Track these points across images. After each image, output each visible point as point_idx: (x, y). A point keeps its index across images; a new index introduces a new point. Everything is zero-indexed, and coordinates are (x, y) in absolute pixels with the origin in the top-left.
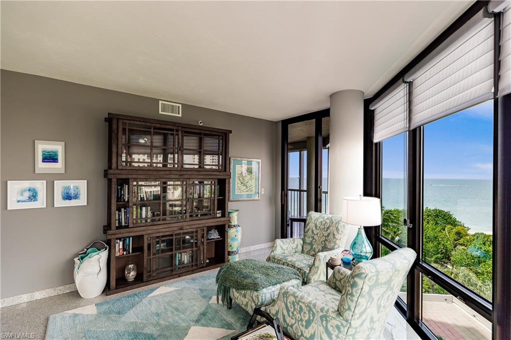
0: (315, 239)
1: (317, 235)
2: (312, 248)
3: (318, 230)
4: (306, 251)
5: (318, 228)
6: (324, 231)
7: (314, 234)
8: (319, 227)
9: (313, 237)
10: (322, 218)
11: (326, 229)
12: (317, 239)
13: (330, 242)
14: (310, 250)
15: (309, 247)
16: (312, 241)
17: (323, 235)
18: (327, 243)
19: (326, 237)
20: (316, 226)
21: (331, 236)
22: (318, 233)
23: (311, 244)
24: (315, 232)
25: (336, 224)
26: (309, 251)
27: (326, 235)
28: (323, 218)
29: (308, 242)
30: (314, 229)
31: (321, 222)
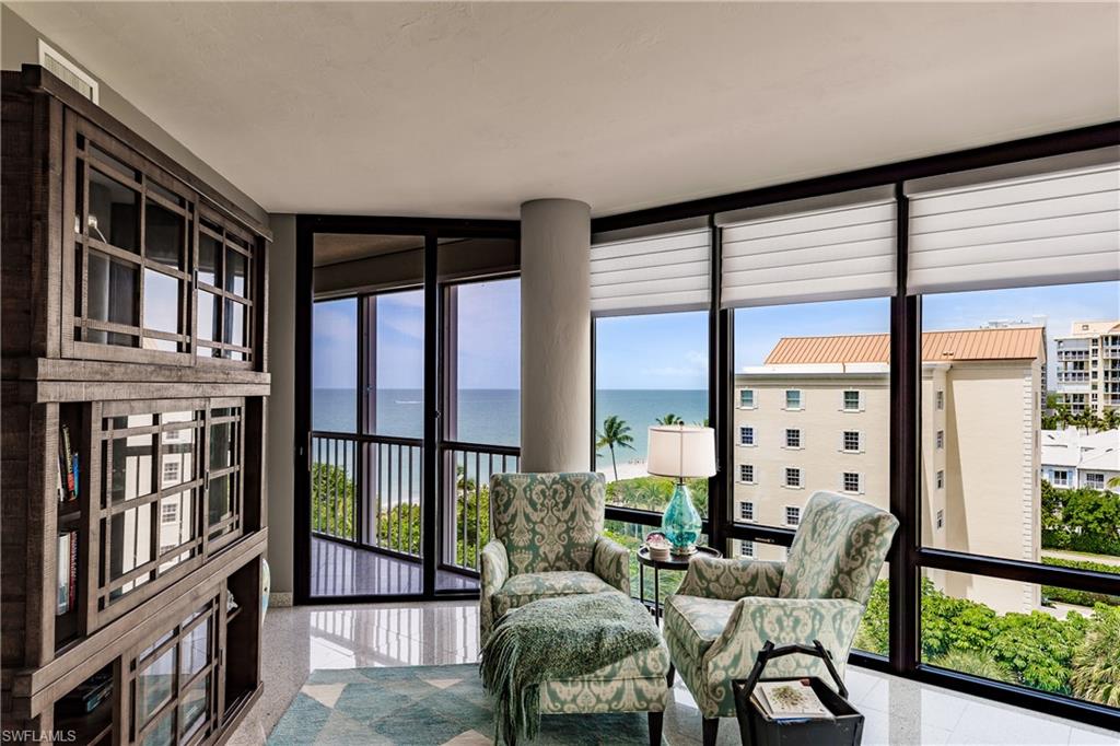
0: (538, 533)
1: (542, 522)
2: (536, 555)
3: (541, 511)
4: (521, 567)
5: (539, 507)
6: (559, 510)
7: (535, 523)
8: (542, 505)
9: (533, 530)
10: (540, 483)
11: (561, 506)
12: (545, 531)
13: (581, 530)
14: (533, 561)
15: (528, 557)
16: (532, 541)
17: (559, 520)
18: (574, 534)
19: (566, 522)
20: (533, 504)
21: (580, 517)
22: (542, 519)
23: (532, 547)
24: (535, 517)
25: (583, 489)
26: (530, 564)
27: (567, 517)
28: (543, 482)
29: (521, 544)
30: (529, 510)
31: (543, 492)
